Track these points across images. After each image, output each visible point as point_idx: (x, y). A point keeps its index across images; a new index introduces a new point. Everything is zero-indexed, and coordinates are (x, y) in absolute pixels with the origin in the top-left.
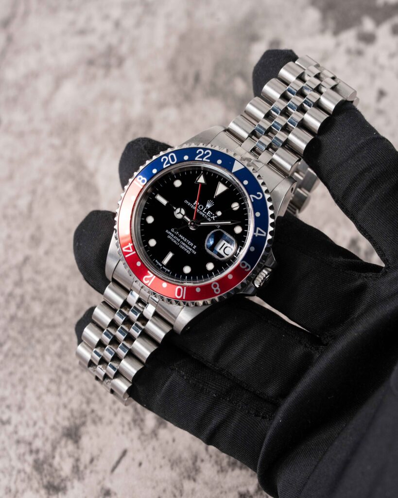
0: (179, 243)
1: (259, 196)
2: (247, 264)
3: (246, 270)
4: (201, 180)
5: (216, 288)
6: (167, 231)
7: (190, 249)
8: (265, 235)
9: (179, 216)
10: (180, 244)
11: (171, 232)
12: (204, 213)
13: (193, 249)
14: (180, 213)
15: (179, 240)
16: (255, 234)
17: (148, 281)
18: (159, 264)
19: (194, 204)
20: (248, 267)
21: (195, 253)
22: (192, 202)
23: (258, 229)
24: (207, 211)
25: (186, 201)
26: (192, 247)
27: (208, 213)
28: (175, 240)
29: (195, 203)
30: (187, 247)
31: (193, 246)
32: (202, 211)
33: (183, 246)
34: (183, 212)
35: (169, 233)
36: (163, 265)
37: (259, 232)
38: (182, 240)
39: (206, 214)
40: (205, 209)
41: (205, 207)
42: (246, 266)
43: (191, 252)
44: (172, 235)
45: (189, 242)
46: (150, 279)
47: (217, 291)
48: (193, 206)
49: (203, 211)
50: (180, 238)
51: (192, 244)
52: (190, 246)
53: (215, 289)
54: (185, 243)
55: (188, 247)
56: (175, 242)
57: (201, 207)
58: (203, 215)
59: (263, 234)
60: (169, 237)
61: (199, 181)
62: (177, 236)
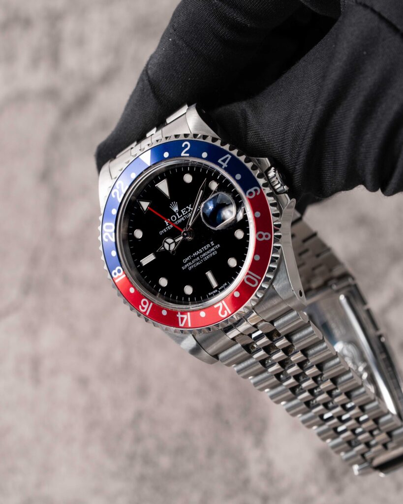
0: (201, 259)
1: (186, 146)
2: (252, 190)
3: (258, 194)
4: (145, 205)
5: (264, 236)
6: (183, 268)
7: (212, 250)
8: (230, 157)
9: (173, 247)
10: (203, 258)
11: (186, 264)
12: (181, 218)
13: (214, 246)
14: (169, 245)
15: (198, 258)
16: (223, 167)
17: (226, 311)
18: (214, 292)
19: (167, 225)
20: (256, 190)
21: (219, 246)
22: (165, 226)
23: (220, 161)
24: (180, 213)
25: (161, 233)
26: (212, 247)
27: (183, 212)
28: (196, 262)
29: (167, 223)
30: (208, 252)
31: (211, 245)
32: (178, 219)
33: (206, 256)
34: (170, 241)
35: (186, 266)
36: (217, 288)
37: (224, 161)
38: (199, 255)
39: (183, 216)
40: (177, 214)
41: (175, 214)
42: (254, 193)
43: (216, 250)
44: (190, 264)
45: (205, 247)
46: (224, 309)
47: (267, 236)
48: (169, 227)
49: (179, 217)
50: (196, 257)
51: (208, 246)
52: (210, 248)
53: (264, 238)
54: (204, 252)
55: (210, 251)
56: (198, 264)
57: (174, 218)
58: (183, 219)
59: (228, 158)
60: (190, 268)
61: (145, 208)
62: (193, 258)
